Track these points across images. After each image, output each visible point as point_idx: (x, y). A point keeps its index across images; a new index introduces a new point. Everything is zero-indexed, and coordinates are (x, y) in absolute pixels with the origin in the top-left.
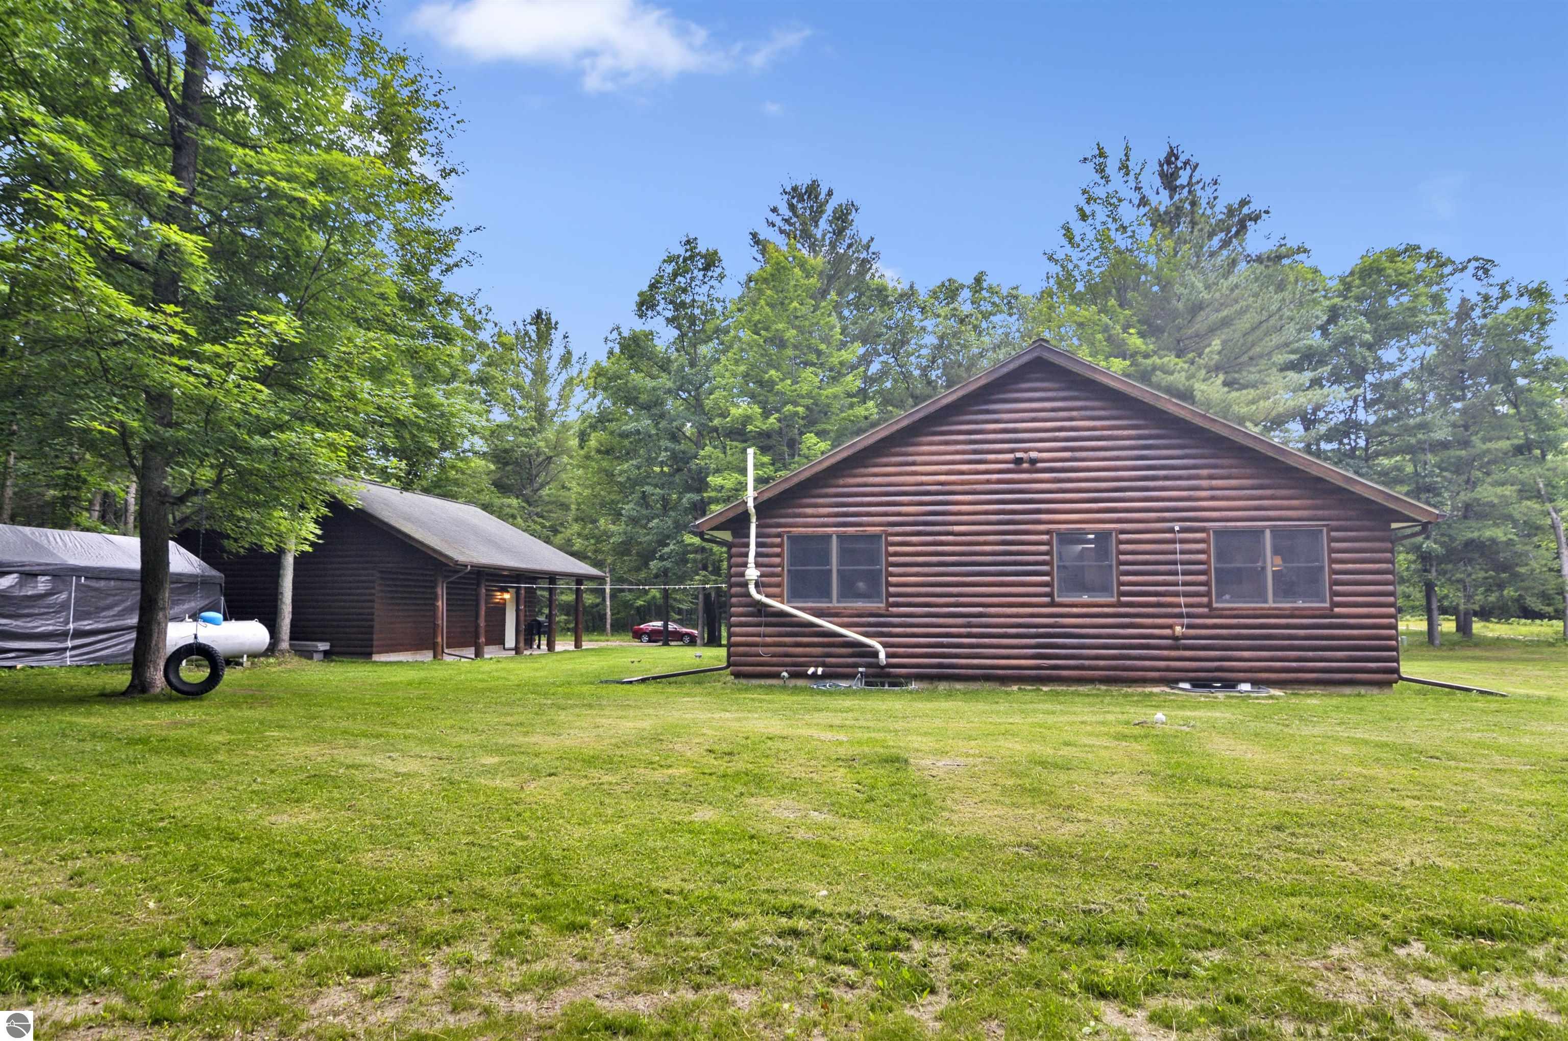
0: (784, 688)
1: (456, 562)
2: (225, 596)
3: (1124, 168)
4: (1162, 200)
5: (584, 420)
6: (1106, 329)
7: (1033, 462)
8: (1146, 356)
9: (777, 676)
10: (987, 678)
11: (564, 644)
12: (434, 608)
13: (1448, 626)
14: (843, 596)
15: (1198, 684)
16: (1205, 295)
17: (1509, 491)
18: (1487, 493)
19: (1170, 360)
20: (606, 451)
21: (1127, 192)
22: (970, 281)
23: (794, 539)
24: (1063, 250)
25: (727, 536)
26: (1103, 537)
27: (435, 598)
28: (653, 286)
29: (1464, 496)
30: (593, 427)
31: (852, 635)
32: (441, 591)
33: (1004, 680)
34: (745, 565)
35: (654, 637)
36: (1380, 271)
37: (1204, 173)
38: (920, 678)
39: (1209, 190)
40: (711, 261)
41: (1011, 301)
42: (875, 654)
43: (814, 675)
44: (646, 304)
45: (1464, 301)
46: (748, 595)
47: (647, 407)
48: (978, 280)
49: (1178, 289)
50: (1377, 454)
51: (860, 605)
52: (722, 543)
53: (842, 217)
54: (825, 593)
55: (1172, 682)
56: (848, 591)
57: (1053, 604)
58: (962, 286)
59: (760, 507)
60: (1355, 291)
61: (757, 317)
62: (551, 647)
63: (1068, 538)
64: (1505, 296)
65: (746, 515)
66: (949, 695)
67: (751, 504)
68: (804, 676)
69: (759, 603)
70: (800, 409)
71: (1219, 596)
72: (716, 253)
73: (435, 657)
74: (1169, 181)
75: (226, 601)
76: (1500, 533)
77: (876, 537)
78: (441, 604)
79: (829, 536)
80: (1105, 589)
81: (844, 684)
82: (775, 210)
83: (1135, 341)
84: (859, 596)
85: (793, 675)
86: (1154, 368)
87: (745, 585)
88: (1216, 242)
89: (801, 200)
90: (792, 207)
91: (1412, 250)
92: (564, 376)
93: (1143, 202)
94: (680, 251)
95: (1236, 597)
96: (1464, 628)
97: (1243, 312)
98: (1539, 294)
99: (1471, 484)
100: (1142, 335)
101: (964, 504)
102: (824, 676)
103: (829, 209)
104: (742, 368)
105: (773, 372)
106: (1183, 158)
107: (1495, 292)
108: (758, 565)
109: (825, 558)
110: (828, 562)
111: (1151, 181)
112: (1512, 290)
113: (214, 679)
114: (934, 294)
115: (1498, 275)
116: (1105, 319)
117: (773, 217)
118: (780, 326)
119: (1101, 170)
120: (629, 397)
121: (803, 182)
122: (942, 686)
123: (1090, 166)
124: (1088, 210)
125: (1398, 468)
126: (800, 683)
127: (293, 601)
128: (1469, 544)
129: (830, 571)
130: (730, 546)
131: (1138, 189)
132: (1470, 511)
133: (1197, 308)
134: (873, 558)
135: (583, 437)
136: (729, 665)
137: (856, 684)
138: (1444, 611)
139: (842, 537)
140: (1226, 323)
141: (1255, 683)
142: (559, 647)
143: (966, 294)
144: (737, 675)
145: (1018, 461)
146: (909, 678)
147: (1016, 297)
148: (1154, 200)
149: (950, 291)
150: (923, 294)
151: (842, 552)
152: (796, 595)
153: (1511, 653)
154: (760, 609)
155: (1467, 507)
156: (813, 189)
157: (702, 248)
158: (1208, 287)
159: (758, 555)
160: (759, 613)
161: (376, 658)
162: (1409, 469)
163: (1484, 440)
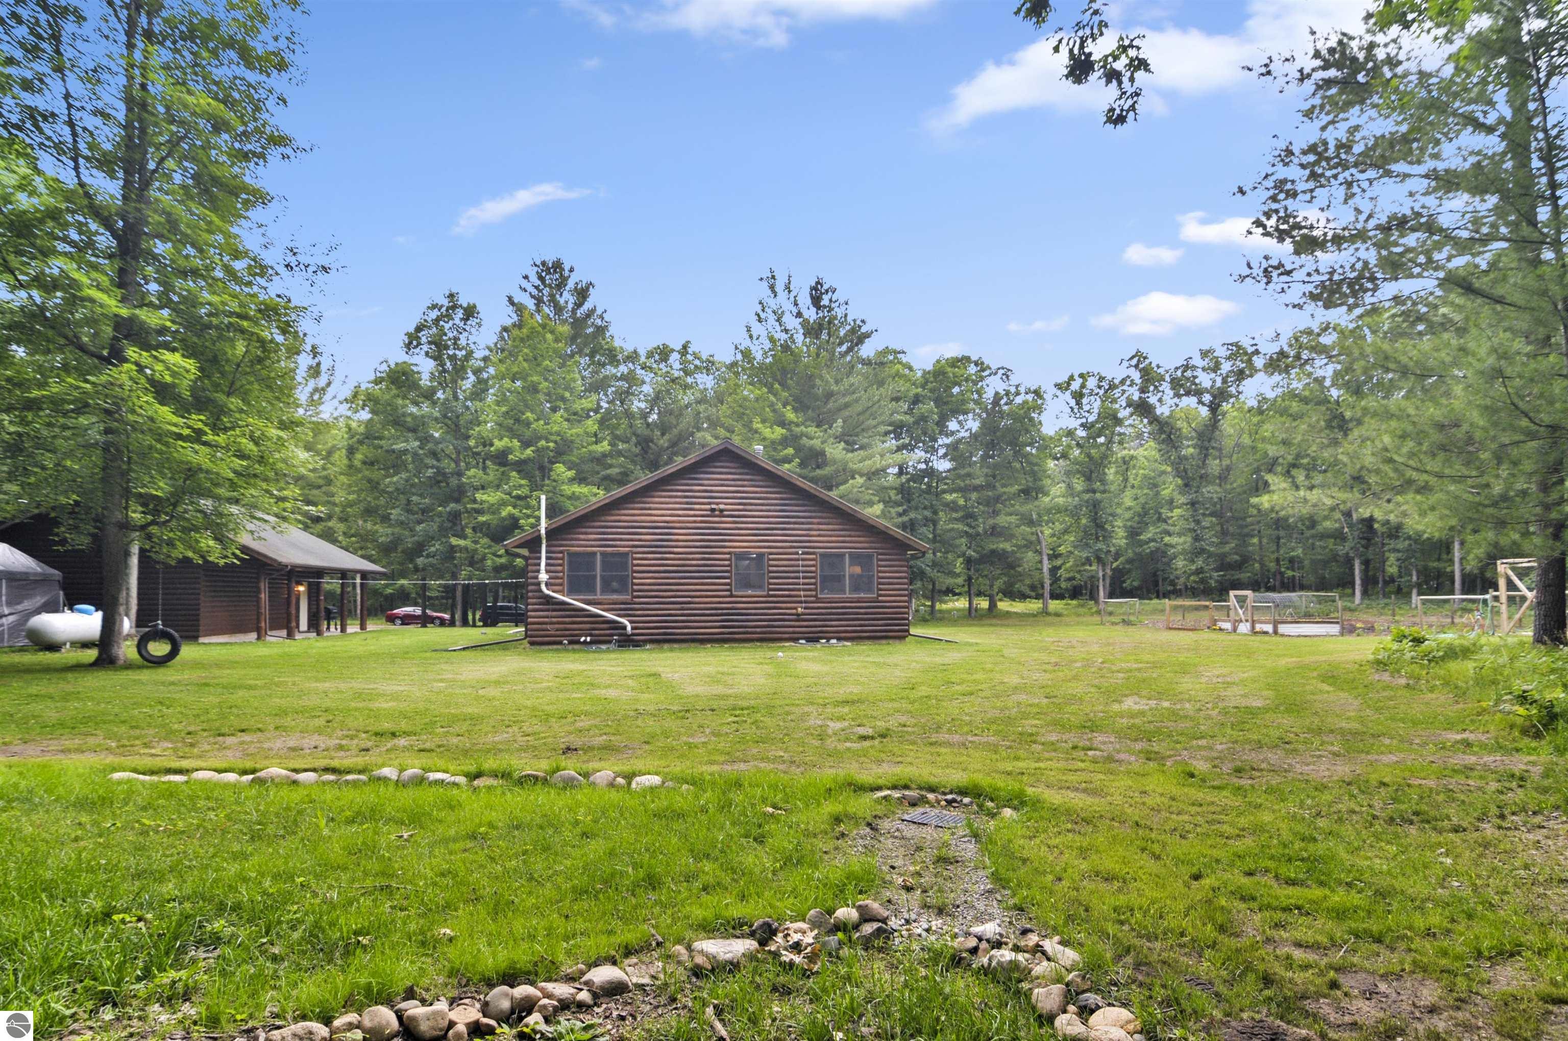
0: (567, 651)
1: (280, 563)
2: (64, 589)
3: (788, 288)
4: (811, 314)
5: (352, 437)
6: (772, 405)
7: (721, 511)
8: (797, 425)
9: (560, 643)
10: (693, 641)
11: (353, 628)
12: (258, 600)
13: (984, 604)
14: (603, 591)
15: (809, 640)
16: (835, 388)
17: (1013, 519)
18: (1003, 520)
19: (812, 430)
20: (369, 463)
21: (788, 306)
22: (678, 347)
23: (571, 555)
24: (746, 343)
25: (525, 552)
26: (761, 556)
27: (259, 592)
28: (419, 329)
29: (991, 522)
30: (360, 442)
31: (610, 616)
32: (264, 586)
33: (703, 642)
34: (538, 571)
35: (407, 620)
36: (944, 373)
37: (839, 296)
38: (652, 641)
39: (843, 308)
40: (470, 312)
41: (709, 366)
42: (625, 628)
43: (585, 642)
44: (412, 341)
45: (997, 393)
46: (540, 591)
47: (414, 430)
48: (685, 347)
49: (818, 382)
50: (944, 492)
51: (615, 597)
52: (523, 557)
53: (582, 294)
54: (591, 589)
55: (795, 640)
56: (607, 588)
57: (731, 596)
58: (673, 351)
59: (549, 533)
60: (930, 386)
61: (515, 369)
62: (343, 630)
63: (741, 557)
64: (1018, 394)
65: (539, 537)
66: (671, 650)
67: (543, 532)
68: (578, 642)
69: (548, 596)
70: (552, 445)
71: (822, 591)
72: (475, 306)
73: (259, 638)
74: (816, 301)
75: (66, 594)
76: (1007, 546)
77: (626, 554)
78: (264, 596)
79: (594, 554)
80: (761, 587)
81: (604, 647)
82: (526, 277)
83: (790, 415)
84: (615, 591)
85: (570, 642)
86: (803, 434)
87: (539, 584)
88: (844, 348)
89: (549, 273)
90: (541, 278)
91: (966, 360)
92: (312, 384)
93: (799, 315)
94: (446, 302)
95: (832, 591)
96: (993, 605)
97: (857, 401)
98: (1037, 393)
99: (996, 513)
100: (795, 410)
101: (680, 535)
102: (591, 643)
103: (571, 284)
104: (504, 409)
105: (529, 414)
106: (825, 287)
107: (1013, 390)
108: (547, 572)
109: (591, 566)
110: (594, 570)
111: (805, 301)
112: (1022, 389)
113: (174, 652)
114: (650, 355)
115: (1014, 380)
116: (772, 398)
117: (525, 283)
118: (535, 378)
119: (772, 288)
120: (398, 422)
121: (550, 259)
122: (666, 646)
123: (765, 284)
124: (763, 315)
125: (954, 502)
126: (576, 647)
127: (139, 594)
128: (993, 552)
129: (595, 577)
130: (526, 559)
131: (796, 304)
132: (995, 532)
133: (829, 395)
134: (624, 566)
135: (351, 451)
136: (526, 636)
137: (612, 646)
138: (979, 594)
139: (603, 554)
140: (847, 406)
141: (839, 639)
142: (350, 630)
143: (675, 357)
144: (532, 643)
145: (713, 510)
146: (646, 642)
147: (713, 363)
148: (806, 314)
149: (664, 353)
150: (642, 353)
151: (603, 562)
152: (573, 590)
153: (1010, 622)
154: (548, 600)
155: (993, 528)
156: (558, 266)
157: (463, 301)
158: (837, 382)
159: (547, 565)
160: (548, 603)
161: (201, 640)
162: (961, 502)
163: (1004, 486)
